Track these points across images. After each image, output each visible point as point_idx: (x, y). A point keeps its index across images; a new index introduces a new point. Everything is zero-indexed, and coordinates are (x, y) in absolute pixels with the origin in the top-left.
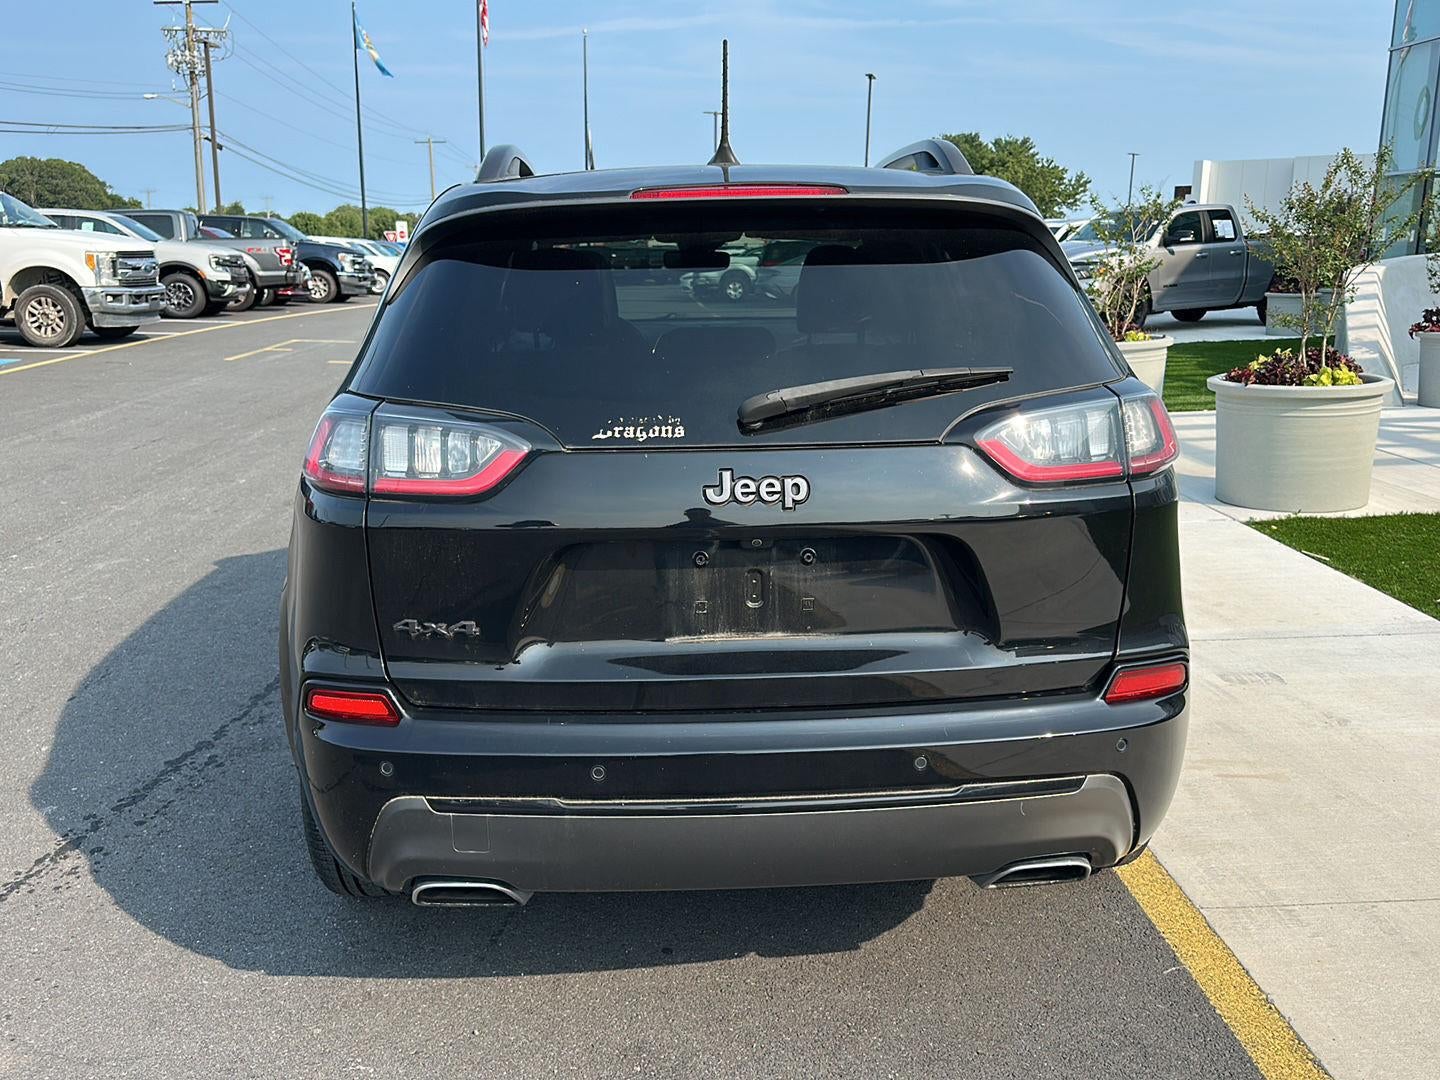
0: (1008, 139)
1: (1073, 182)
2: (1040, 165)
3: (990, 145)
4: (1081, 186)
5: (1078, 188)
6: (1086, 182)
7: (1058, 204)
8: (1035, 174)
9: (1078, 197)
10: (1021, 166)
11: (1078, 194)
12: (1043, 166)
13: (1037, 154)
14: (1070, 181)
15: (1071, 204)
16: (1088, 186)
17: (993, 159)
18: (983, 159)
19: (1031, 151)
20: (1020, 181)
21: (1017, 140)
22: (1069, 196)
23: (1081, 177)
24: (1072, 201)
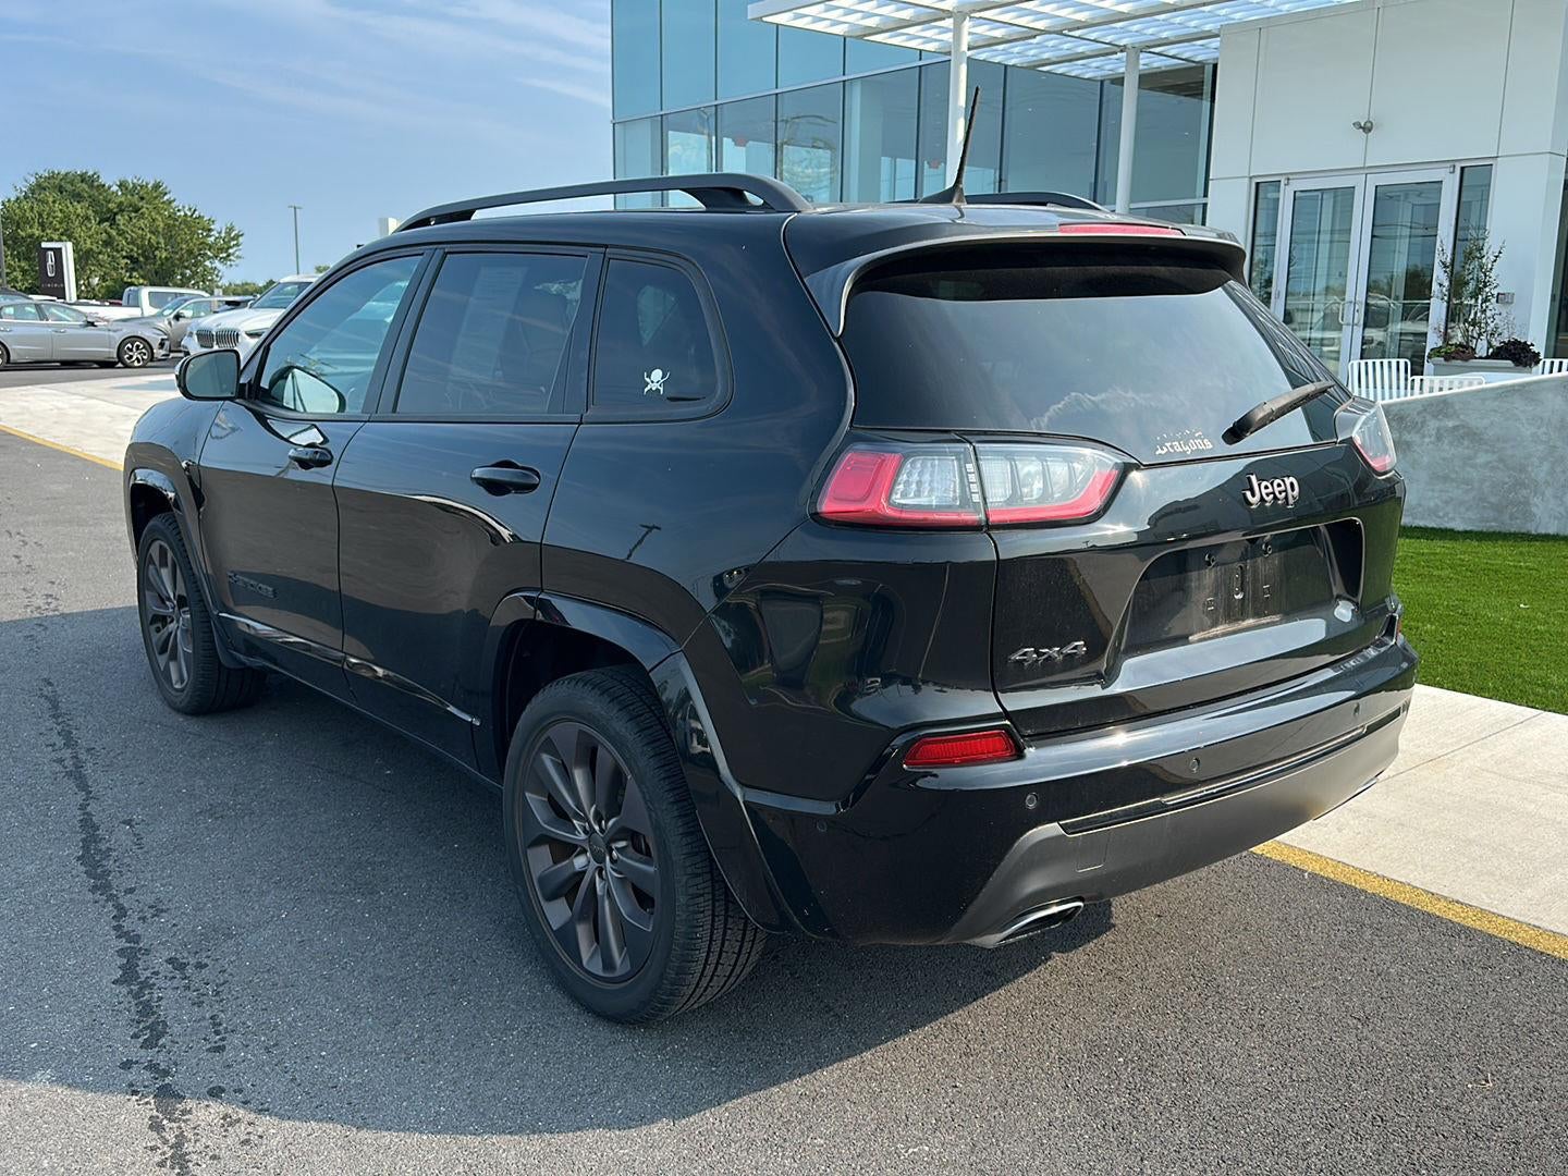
0: (135, 181)
1: (223, 235)
2: (182, 213)
3: (115, 188)
4: (233, 239)
5: (229, 242)
6: (237, 237)
7: (209, 258)
8: (177, 223)
9: (231, 251)
10: (159, 213)
11: (231, 247)
12: (186, 215)
13: (174, 200)
14: (220, 233)
15: (224, 258)
16: (241, 239)
17: (121, 203)
18: (109, 202)
19: (166, 198)
20: (160, 230)
21: (147, 184)
22: (221, 250)
23: (231, 229)
24: (225, 255)
